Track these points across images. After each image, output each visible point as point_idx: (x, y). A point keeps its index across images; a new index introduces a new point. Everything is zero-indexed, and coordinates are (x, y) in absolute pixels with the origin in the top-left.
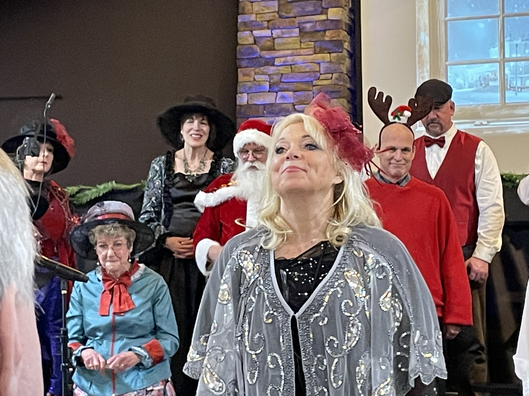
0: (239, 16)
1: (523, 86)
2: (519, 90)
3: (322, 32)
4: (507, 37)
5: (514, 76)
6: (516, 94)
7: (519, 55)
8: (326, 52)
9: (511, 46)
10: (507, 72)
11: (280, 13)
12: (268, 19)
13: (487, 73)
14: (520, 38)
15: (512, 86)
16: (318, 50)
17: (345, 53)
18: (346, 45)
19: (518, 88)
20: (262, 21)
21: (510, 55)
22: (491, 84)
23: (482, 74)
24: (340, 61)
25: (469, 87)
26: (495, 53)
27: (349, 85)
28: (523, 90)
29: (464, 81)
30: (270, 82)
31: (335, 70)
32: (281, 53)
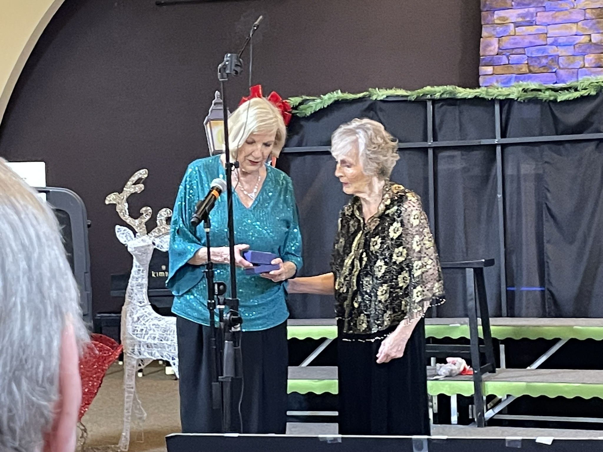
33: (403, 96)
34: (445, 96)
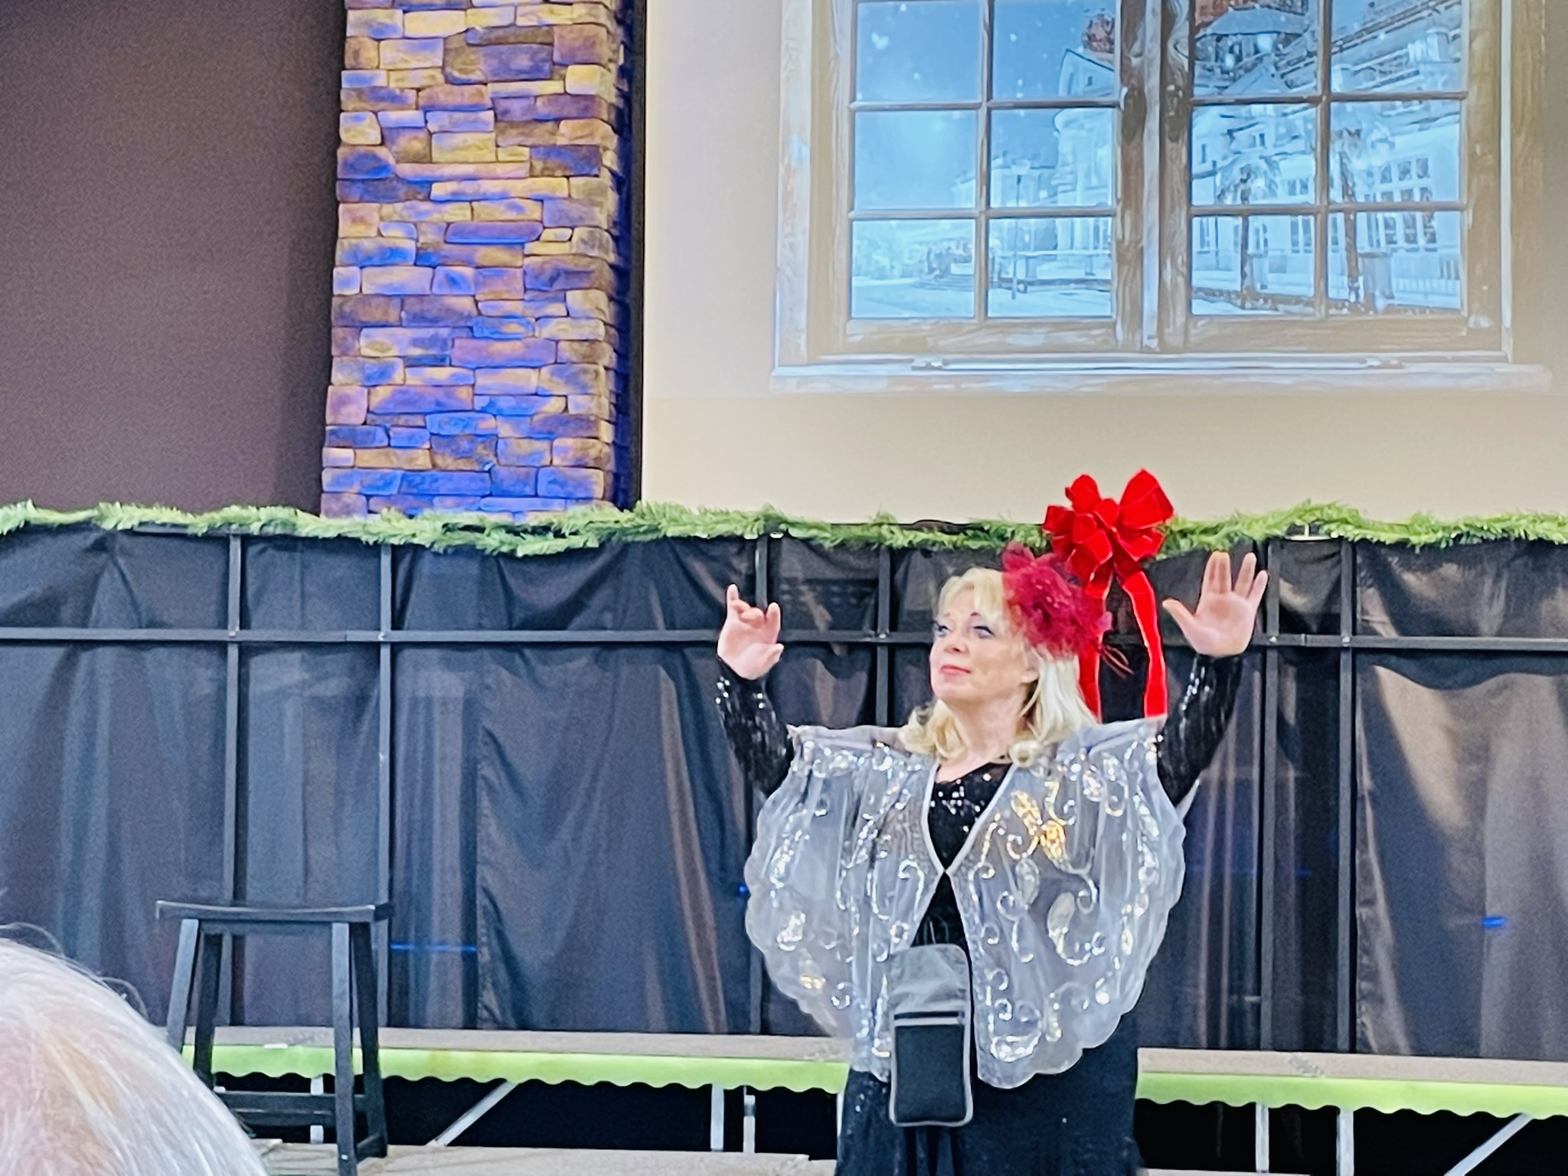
0: (344, 73)
1: (1029, 279)
2: (1021, 287)
3: (550, 125)
4: (996, 157)
5: (1010, 253)
6: (1014, 297)
7: (1023, 204)
8: (559, 173)
9: (1005, 177)
10: (992, 242)
11: (448, 69)
12: (417, 86)
13: (945, 245)
14: (1026, 161)
15: (1003, 276)
16: (539, 166)
17: (606, 179)
18: (610, 159)
19: (1020, 282)
20: (402, 90)
21: (1003, 202)
22: (955, 269)
23: (935, 243)
24: (591, 200)
25: (903, 276)
26: (967, 195)
27: (612, 258)
28: (1030, 288)
29: (892, 259)
30: (417, 241)
31: (581, 218)
32: (448, 170)
33: (174, 525)
34: (270, 530)
